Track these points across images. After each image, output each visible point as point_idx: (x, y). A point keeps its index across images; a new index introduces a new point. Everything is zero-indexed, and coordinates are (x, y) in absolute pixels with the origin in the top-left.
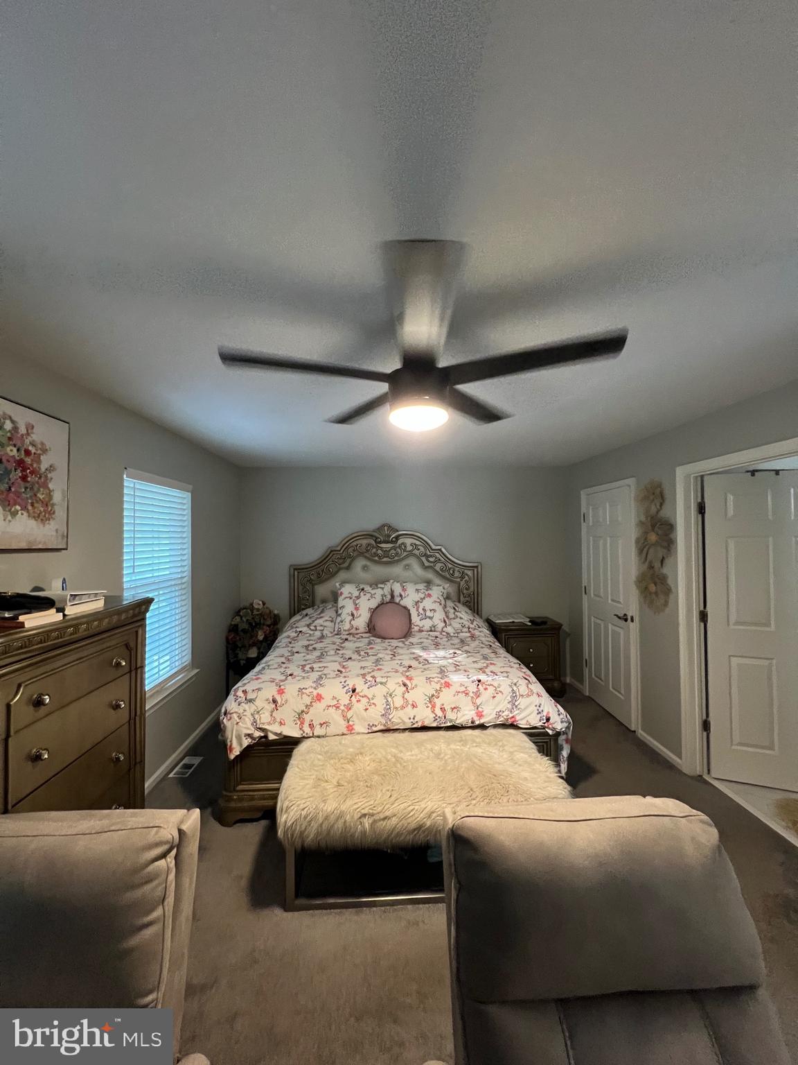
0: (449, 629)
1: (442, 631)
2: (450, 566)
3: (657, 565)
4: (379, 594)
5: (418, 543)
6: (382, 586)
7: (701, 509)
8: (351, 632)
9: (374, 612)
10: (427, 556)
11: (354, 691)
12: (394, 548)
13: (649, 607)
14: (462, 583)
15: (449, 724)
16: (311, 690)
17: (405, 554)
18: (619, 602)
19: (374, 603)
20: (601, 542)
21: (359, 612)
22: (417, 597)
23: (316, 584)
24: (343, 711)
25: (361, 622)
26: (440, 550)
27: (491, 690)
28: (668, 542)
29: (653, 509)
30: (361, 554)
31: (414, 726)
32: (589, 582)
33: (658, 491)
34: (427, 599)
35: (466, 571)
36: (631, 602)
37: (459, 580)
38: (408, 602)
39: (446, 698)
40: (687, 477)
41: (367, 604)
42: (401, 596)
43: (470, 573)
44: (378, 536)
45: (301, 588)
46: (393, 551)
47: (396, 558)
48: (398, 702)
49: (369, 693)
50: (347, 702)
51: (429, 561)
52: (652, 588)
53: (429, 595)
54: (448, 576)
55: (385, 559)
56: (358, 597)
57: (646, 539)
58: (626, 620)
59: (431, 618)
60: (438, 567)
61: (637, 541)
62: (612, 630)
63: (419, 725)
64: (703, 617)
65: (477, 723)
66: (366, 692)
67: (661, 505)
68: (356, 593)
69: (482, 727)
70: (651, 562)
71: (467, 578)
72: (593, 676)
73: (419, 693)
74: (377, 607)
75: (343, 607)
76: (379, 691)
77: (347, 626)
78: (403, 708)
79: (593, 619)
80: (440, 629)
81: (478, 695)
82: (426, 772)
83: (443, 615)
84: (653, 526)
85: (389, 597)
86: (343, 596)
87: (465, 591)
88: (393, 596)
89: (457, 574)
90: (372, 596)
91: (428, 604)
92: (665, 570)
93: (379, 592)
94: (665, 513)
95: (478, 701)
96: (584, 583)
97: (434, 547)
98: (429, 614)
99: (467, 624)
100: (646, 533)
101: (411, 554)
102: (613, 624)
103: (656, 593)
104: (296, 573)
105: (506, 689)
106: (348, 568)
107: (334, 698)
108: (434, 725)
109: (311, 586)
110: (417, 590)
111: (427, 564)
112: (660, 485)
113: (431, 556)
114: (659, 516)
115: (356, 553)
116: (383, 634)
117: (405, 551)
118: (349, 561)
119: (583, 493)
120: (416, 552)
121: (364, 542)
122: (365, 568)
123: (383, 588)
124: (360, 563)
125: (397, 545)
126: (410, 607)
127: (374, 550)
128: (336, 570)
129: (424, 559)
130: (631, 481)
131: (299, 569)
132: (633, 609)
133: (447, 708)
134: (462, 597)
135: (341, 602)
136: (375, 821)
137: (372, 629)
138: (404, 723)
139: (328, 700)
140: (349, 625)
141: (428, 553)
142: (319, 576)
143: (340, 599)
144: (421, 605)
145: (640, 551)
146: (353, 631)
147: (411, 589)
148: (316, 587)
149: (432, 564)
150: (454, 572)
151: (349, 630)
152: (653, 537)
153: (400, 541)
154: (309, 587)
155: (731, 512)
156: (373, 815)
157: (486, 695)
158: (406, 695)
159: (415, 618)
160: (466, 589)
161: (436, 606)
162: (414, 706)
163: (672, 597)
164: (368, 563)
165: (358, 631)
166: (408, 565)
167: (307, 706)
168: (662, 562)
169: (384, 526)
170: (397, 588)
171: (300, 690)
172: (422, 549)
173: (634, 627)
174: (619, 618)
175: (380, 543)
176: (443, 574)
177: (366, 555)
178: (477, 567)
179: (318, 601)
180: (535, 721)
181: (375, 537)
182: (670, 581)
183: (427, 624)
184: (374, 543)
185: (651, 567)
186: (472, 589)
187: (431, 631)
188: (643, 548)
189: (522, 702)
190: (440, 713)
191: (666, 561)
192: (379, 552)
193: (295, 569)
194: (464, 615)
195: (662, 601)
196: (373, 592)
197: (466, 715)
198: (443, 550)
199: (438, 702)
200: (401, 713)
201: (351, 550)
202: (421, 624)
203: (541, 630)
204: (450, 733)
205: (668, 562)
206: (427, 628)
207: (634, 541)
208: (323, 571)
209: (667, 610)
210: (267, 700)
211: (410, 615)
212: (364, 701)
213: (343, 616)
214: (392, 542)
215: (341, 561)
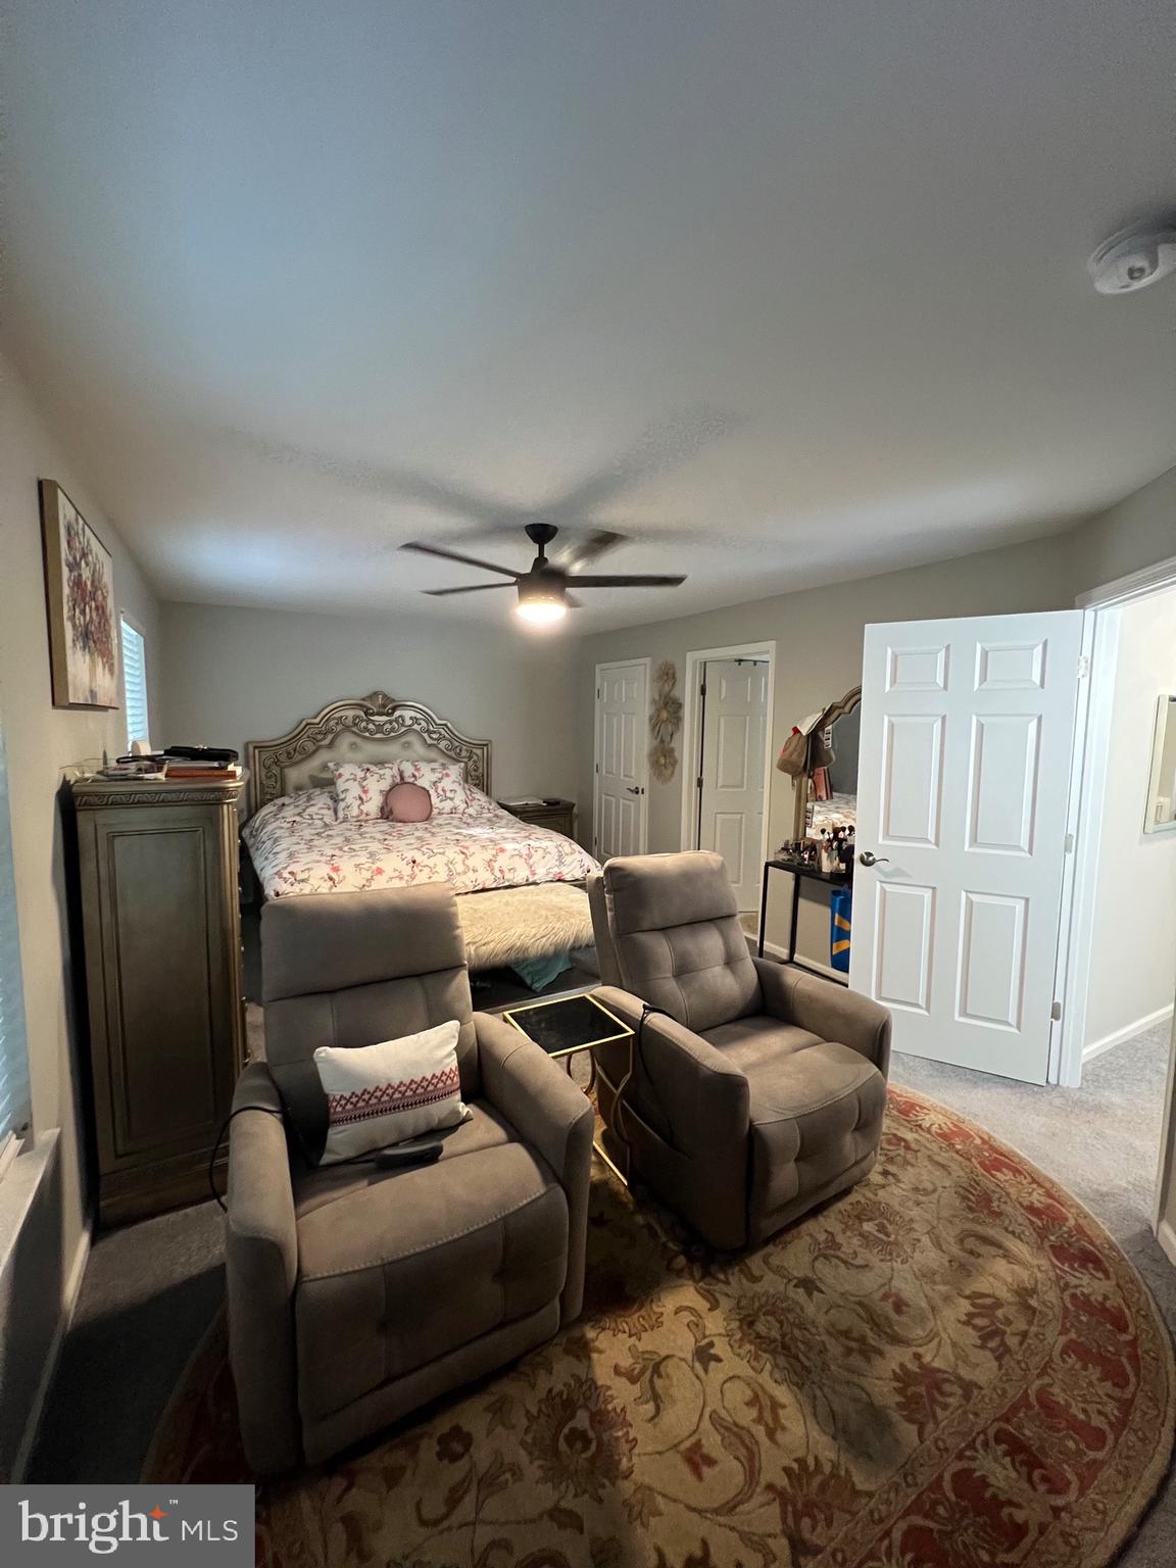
0: (471, 811)
1: (464, 813)
2: (457, 744)
3: (667, 739)
4: (389, 775)
5: (419, 716)
6: (390, 765)
7: (703, 691)
8: (361, 818)
9: (387, 795)
10: (428, 731)
11: (414, 862)
12: (390, 722)
13: (658, 778)
14: (471, 763)
15: (507, 884)
16: (368, 865)
17: (404, 729)
18: (631, 777)
19: (385, 785)
20: (615, 720)
21: (369, 795)
22: (434, 777)
23: (286, 767)
24: (407, 881)
25: (373, 805)
26: (445, 725)
27: (540, 852)
28: (676, 719)
29: (667, 688)
30: (347, 728)
31: (476, 888)
32: (601, 759)
33: (671, 671)
34: (446, 779)
35: (474, 750)
36: (643, 777)
37: (466, 760)
38: (424, 782)
39: (503, 861)
40: (695, 662)
41: (377, 786)
42: (414, 776)
43: (479, 752)
44: (369, 705)
45: (264, 772)
46: (388, 726)
47: (392, 734)
48: (460, 868)
49: (430, 862)
50: (410, 872)
51: (431, 738)
52: (662, 761)
53: (447, 775)
54: (454, 755)
55: (378, 736)
56: (365, 779)
57: (658, 716)
58: (637, 793)
59: (452, 799)
60: (443, 744)
61: (651, 719)
62: (623, 805)
63: (480, 887)
64: (700, 783)
65: (531, 880)
66: (426, 862)
67: (674, 683)
68: (360, 774)
69: (535, 883)
70: (662, 738)
71: (475, 758)
72: (602, 852)
73: (478, 859)
74: (390, 790)
75: (346, 790)
76: (439, 861)
77: (355, 812)
78: (465, 873)
79: (604, 796)
80: (461, 811)
81: (530, 856)
82: (504, 914)
83: (464, 797)
84: (666, 704)
85: (398, 777)
86: (343, 778)
87: (473, 773)
88: (402, 778)
89: (464, 754)
90: (381, 777)
91: (447, 784)
92: (673, 745)
93: (388, 773)
94: (676, 693)
95: (531, 862)
96: (597, 760)
97: (439, 722)
98: (449, 794)
99: (486, 805)
100: (658, 711)
101: (410, 730)
102: (624, 799)
103: (665, 766)
104: (257, 751)
105: (554, 851)
106: (331, 745)
107: (395, 870)
108: (493, 886)
109: (278, 769)
110: (433, 770)
111: (429, 741)
112: (673, 666)
113: (435, 732)
114: (671, 694)
115: (340, 727)
116: (401, 817)
117: (403, 725)
118: (330, 737)
119: (598, 667)
120: (416, 727)
121: (350, 713)
122: (353, 746)
123: (391, 768)
124: (346, 740)
125: (393, 718)
126: (428, 788)
127: (364, 724)
128: (314, 748)
129: (425, 735)
130: (648, 660)
131: (260, 747)
132: (644, 782)
133: (505, 868)
134: (469, 778)
135: (341, 785)
136: (477, 948)
137: (386, 814)
138: (466, 886)
139: (389, 872)
140: (357, 810)
141: (431, 728)
142: (289, 756)
143: (340, 782)
144: (440, 785)
145: (653, 728)
146: (363, 817)
147: (425, 768)
148: (286, 770)
149: (436, 742)
150: (461, 750)
151: (357, 817)
152: (664, 715)
153: (397, 713)
154: (275, 770)
155: (723, 696)
156: (475, 943)
157: (536, 857)
158: (467, 862)
159: (435, 800)
160: (475, 770)
161: (455, 786)
162: (475, 871)
163: (677, 767)
164: (358, 740)
165: (369, 817)
166: (407, 743)
167: (367, 880)
168: (672, 735)
169: (376, 694)
170: (408, 769)
171: (357, 866)
172: (424, 724)
173: (644, 799)
174: (632, 791)
175: (373, 714)
176: (449, 753)
177: (354, 729)
178: (487, 745)
179: (290, 788)
180: (578, 874)
181: (365, 706)
182: (676, 754)
183: (448, 805)
184: (362, 714)
185: (662, 741)
186: (480, 770)
187: (452, 813)
188: (656, 724)
189: (568, 860)
190: (499, 875)
191: (675, 736)
192: (371, 726)
193: (255, 748)
194: (479, 795)
195: (670, 772)
196: (381, 772)
197: (521, 875)
198: (449, 725)
199: (496, 866)
200: (464, 878)
201: (332, 723)
202: (441, 805)
203: (555, 810)
204: (509, 891)
205: (676, 736)
206: (447, 810)
207: (647, 718)
208: (295, 750)
209: (673, 779)
210: (322, 878)
211: (430, 796)
212: (427, 870)
213: (349, 800)
214: (388, 715)
215: (319, 737)
